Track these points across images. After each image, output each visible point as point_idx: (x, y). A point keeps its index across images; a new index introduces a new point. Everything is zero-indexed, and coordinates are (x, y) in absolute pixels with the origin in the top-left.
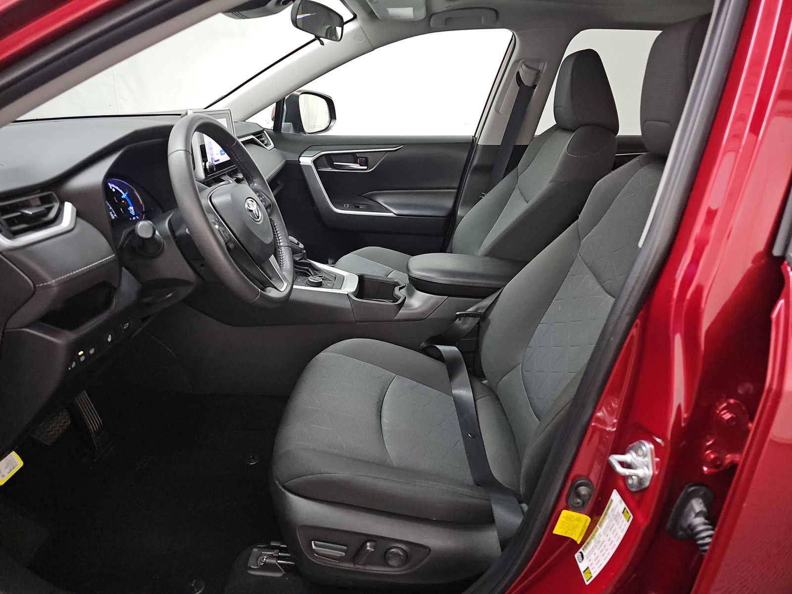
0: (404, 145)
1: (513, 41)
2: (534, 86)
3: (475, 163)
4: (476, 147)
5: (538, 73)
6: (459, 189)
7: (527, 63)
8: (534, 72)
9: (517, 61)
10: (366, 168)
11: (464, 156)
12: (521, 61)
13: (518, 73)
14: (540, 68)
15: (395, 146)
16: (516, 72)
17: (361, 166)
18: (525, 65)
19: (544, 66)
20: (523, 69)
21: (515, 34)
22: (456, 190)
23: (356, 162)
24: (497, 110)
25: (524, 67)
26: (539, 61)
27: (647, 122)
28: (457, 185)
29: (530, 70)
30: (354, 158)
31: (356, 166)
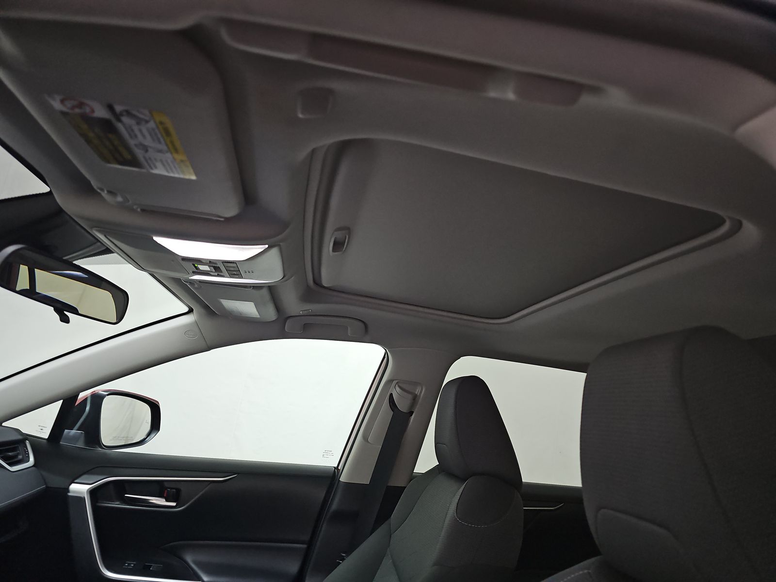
0: (238, 474)
1: (386, 359)
2: (411, 413)
3: (334, 507)
4: (337, 483)
5: (415, 398)
6: (310, 544)
7: (400, 385)
8: (410, 397)
9: (389, 382)
10: (174, 504)
11: (321, 494)
12: (395, 382)
13: (391, 395)
14: (417, 392)
15: (226, 474)
16: (389, 395)
17: (167, 501)
18: (400, 387)
19: (422, 390)
20: (396, 392)
21: (387, 351)
22: (305, 546)
23: (160, 496)
24: (365, 438)
25: (398, 389)
26: (416, 384)
27: (603, 510)
28: (306, 538)
29: (406, 394)
30: (160, 489)
31: (161, 502)
